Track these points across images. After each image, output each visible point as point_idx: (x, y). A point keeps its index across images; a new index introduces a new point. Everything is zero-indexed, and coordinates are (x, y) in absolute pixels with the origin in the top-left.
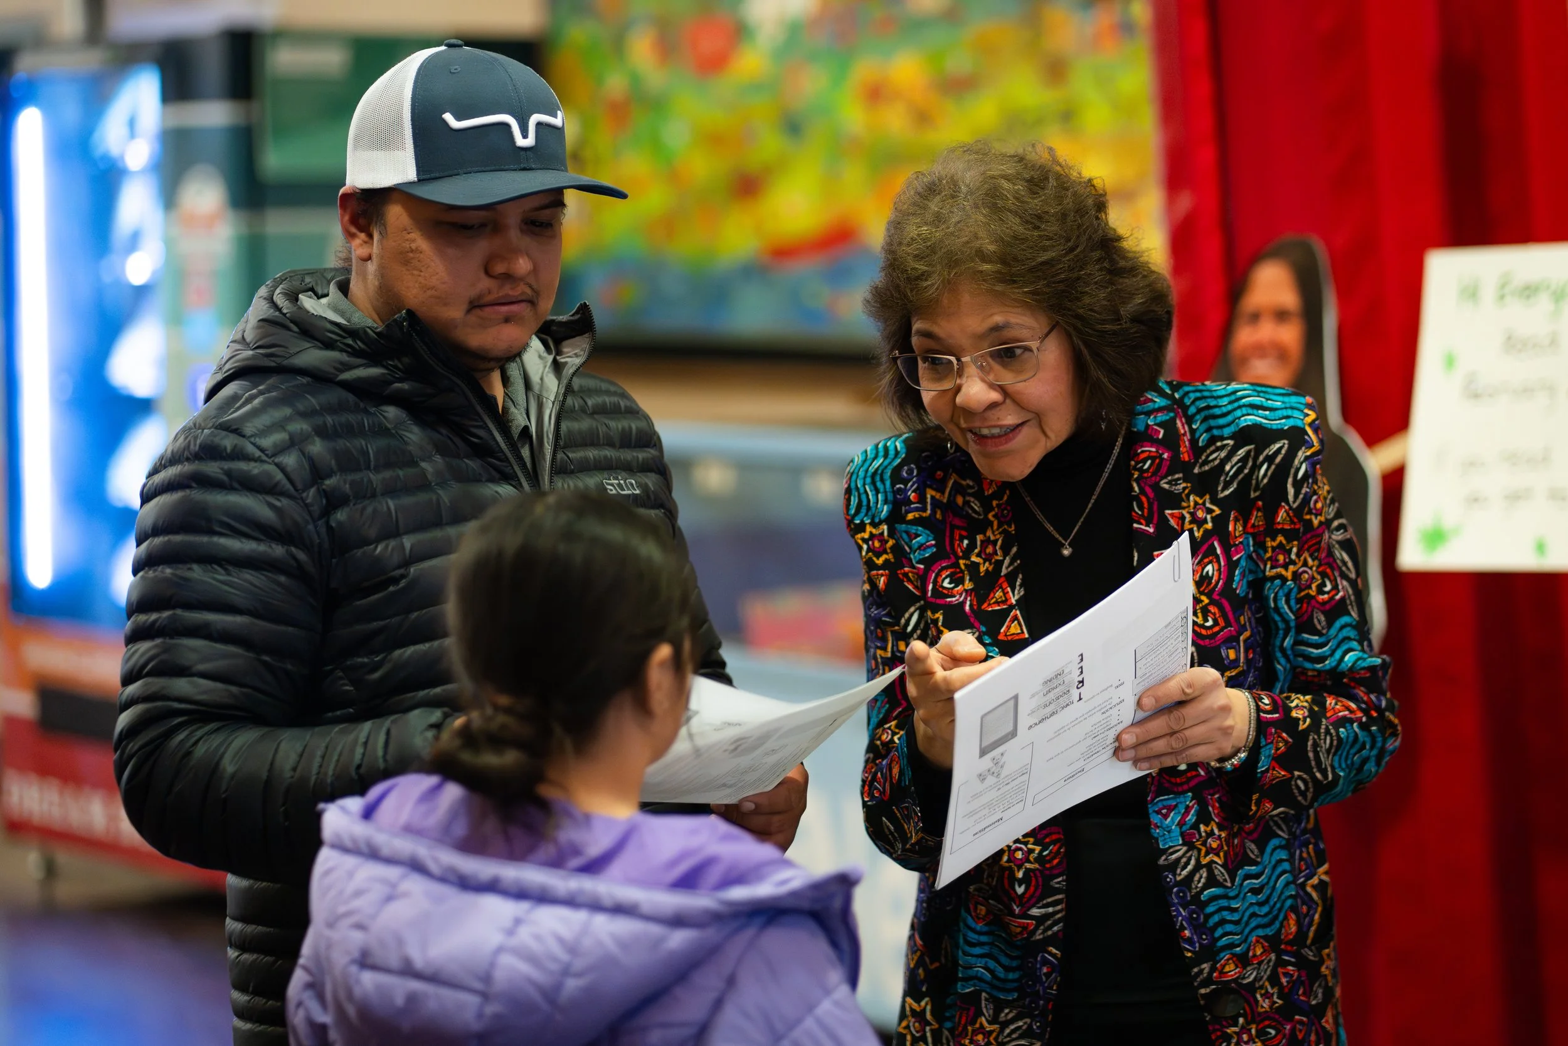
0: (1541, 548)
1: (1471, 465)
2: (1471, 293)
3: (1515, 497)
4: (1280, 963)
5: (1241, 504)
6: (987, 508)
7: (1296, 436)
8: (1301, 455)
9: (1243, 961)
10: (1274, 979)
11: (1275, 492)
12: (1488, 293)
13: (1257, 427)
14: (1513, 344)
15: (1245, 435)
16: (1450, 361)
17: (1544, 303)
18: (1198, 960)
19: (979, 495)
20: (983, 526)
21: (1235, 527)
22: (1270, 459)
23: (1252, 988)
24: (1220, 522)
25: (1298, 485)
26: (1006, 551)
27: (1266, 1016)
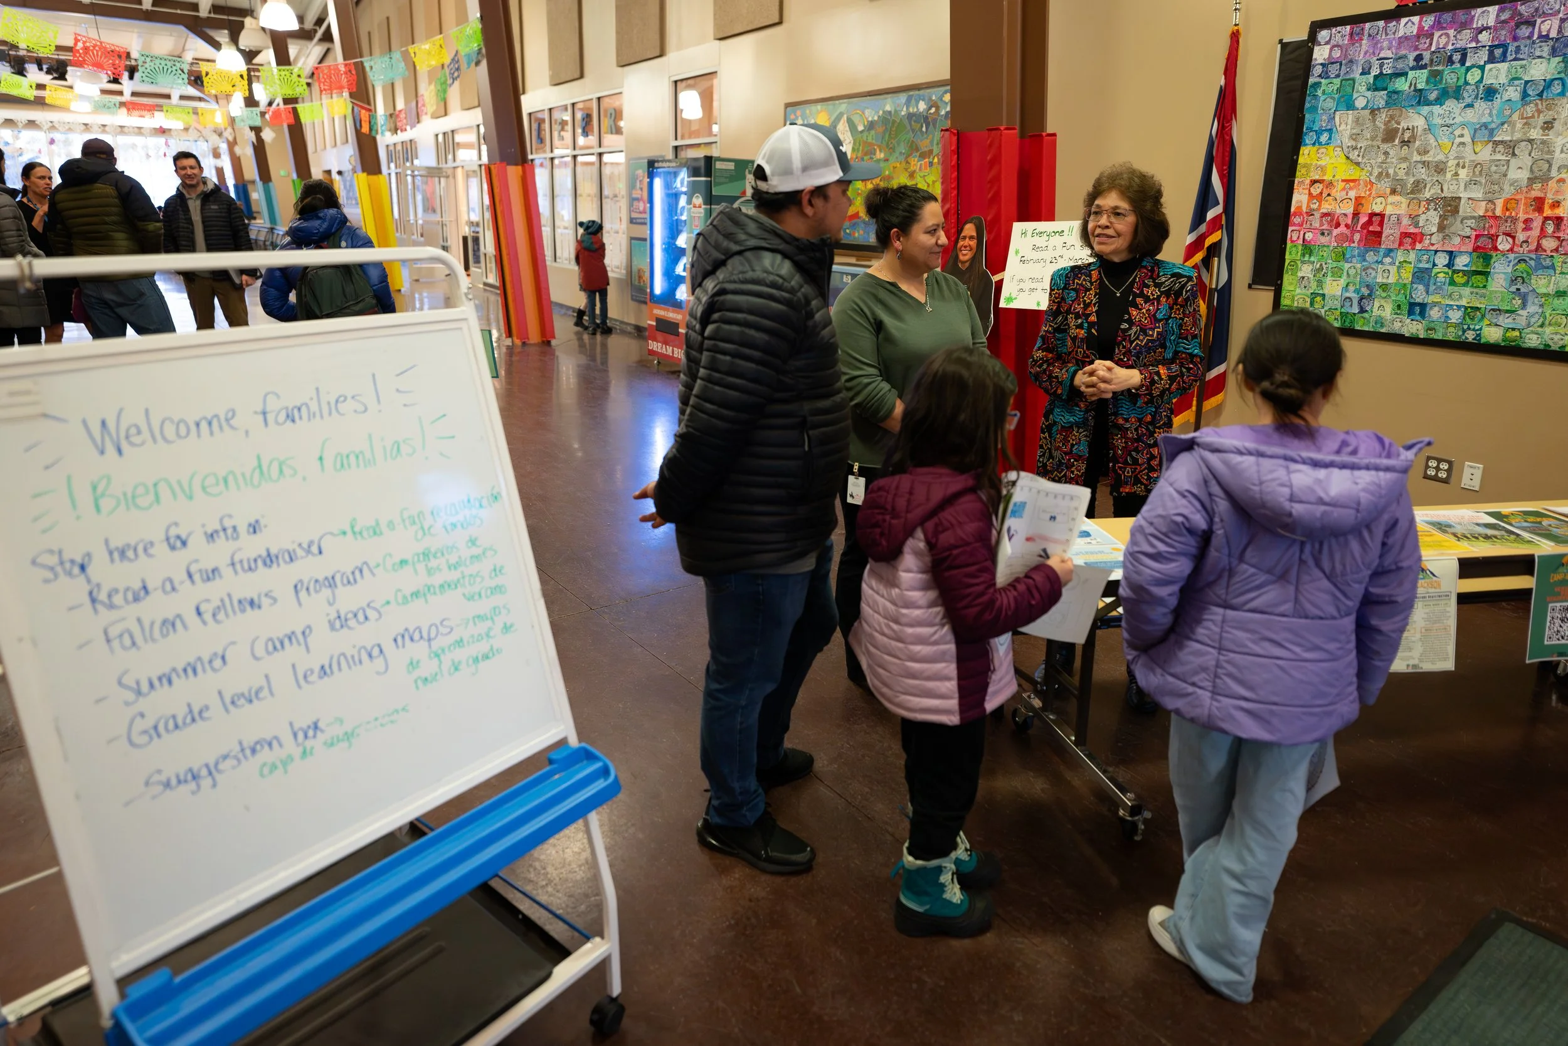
0: (1038, 304)
1: (1021, 280)
2: (1024, 233)
3: (1032, 290)
4: (1139, 426)
5: (1167, 294)
6: (1092, 285)
7: (1190, 278)
8: (1190, 283)
9: (1126, 420)
10: (1136, 430)
11: (1178, 293)
12: (1029, 234)
13: (1179, 273)
14: (1035, 248)
15: (1174, 275)
16: (1017, 252)
17: (1045, 237)
18: (1112, 414)
19: (1090, 282)
20: (1090, 289)
21: (1163, 300)
22: (1180, 283)
23: (1127, 429)
24: (1159, 297)
25: (1187, 292)
26: (1095, 296)
27: (1129, 438)
